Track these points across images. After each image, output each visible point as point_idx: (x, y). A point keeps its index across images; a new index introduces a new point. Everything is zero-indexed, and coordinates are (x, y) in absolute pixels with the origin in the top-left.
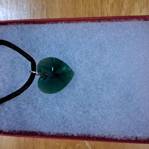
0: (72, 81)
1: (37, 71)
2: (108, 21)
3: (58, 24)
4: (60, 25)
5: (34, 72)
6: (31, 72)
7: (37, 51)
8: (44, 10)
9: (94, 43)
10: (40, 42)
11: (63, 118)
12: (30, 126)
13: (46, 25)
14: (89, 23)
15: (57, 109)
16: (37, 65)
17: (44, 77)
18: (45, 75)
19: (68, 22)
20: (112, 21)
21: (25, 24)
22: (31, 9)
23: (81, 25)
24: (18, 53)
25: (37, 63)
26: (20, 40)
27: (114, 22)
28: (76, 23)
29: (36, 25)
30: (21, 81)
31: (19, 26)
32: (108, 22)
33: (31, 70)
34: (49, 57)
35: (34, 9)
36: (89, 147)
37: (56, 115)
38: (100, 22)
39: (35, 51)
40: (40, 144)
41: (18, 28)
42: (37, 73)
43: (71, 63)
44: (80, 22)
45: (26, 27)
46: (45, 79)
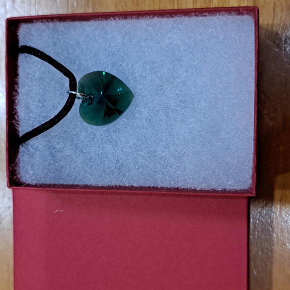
0: (131, 106)
1: (77, 91)
2: (185, 15)
3: (109, 21)
4: (112, 23)
5: (74, 93)
6: (70, 92)
7: (77, 62)
8: (88, 6)
9: (163, 49)
10: (82, 48)
11: (118, 161)
13: (92, 23)
14: (156, 20)
15: (109, 147)
16: (77, 83)
17: (88, 100)
18: (90, 98)
19: (123, 17)
20: (190, 16)
21: (60, 21)
22: (68, 5)
23: (144, 22)
25: (78, 79)
26: (52, 46)
27: (193, 18)
28: (136, 18)
29: (77, 23)
30: (54, 107)
31: (51, 24)
32: (184, 17)
33: (68, 89)
34: (96, 71)
35: (73, 5)
37: (107, 157)
38: (173, 17)
39: (74, 62)
41: (49, 28)
42: (78, 93)
43: (129, 80)
44: (142, 17)
45: (60, 25)
46: (90, 104)
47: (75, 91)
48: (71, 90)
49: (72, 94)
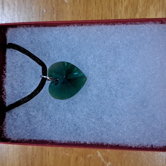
0: (84, 86)
1: (47, 76)
2: (123, 24)
3: (70, 27)
4: (72, 28)
5: (45, 77)
6: (42, 76)
7: (47, 55)
8: (54, 13)
10: (51, 45)
11: (75, 125)
12: (40, 134)
13: (58, 28)
14: (103, 27)
15: (69, 116)
16: (48, 70)
17: (55, 82)
18: (57, 80)
19: (80, 24)
20: (127, 24)
21: (35, 26)
22: (40, 12)
23: (94, 28)
24: (28, 57)
25: (48, 68)
26: (30, 44)
27: (129, 25)
28: (89, 25)
29: (47, 28)
30: (31, 86)
31: (29, 29)
32: (123, 25)
33: (41, 74)
34: (60, 61)
35: (43, 11)
36: (101, 158)
37: (67, 122)
38: (114, 25)
39: (45, 55)
40: (48, 155)
41: (28, 31)
42: (48, 77)
43: (84, 68)
44: (93, 24)
45: (36, 29)
46: (56, 84)
47: (46, 75)
48: (43, 75)
49: (44, 78)
